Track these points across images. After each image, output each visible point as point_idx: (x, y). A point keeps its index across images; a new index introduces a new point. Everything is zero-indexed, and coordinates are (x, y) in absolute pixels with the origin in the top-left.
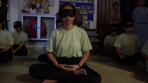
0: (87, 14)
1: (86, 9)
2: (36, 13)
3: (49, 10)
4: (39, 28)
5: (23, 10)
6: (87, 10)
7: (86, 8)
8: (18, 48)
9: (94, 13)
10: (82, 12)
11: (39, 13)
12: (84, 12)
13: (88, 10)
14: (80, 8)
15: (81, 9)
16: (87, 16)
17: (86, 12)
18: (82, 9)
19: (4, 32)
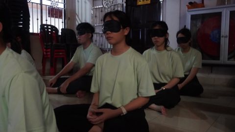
2: (218, 5)
4: (226, 37)
5: (191, 3)
8: (185, 81)
11: (225, 4)
19: (168, 52)
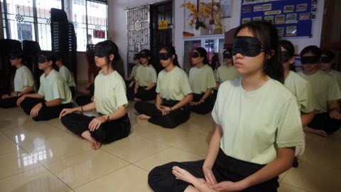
0: (296, 22)
1: (295, 12)
2: (201, 35)
3: (221, 26)
5: (184, 33)
6: (296, 14)
7: (295, 9)
9: (314, 17)
10: (285, 20)
12: (289, 19)
13: (298, 13)
14: (280, 12)
15: (282, 13)
16: (295, 27)
17: (293, 19)
18: (286, 14)
